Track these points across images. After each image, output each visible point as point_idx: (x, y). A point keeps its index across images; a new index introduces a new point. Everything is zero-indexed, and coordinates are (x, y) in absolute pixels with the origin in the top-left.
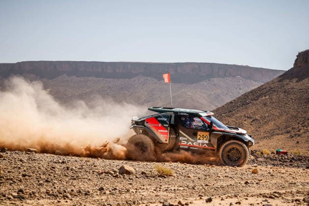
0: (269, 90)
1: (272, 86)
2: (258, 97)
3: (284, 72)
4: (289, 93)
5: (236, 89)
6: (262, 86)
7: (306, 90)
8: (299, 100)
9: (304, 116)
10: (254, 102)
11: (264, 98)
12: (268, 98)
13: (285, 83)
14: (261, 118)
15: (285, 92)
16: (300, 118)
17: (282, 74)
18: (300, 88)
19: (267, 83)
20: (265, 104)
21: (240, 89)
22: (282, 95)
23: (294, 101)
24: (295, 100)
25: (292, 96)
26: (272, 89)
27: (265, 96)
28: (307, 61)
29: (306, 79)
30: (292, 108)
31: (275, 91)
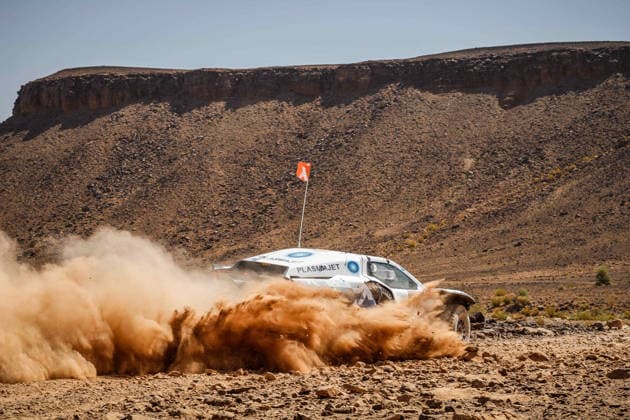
4: (6, 170)
7: (42, 160)
8: (28, 182)
9: (39, 214)
16: (32, 218)
18: (29, 157)
23: (17, 184)
24: (20, 183)
25: (13, 176)
28: (39, 103)
29: (40, 138)
30: (15, 198)
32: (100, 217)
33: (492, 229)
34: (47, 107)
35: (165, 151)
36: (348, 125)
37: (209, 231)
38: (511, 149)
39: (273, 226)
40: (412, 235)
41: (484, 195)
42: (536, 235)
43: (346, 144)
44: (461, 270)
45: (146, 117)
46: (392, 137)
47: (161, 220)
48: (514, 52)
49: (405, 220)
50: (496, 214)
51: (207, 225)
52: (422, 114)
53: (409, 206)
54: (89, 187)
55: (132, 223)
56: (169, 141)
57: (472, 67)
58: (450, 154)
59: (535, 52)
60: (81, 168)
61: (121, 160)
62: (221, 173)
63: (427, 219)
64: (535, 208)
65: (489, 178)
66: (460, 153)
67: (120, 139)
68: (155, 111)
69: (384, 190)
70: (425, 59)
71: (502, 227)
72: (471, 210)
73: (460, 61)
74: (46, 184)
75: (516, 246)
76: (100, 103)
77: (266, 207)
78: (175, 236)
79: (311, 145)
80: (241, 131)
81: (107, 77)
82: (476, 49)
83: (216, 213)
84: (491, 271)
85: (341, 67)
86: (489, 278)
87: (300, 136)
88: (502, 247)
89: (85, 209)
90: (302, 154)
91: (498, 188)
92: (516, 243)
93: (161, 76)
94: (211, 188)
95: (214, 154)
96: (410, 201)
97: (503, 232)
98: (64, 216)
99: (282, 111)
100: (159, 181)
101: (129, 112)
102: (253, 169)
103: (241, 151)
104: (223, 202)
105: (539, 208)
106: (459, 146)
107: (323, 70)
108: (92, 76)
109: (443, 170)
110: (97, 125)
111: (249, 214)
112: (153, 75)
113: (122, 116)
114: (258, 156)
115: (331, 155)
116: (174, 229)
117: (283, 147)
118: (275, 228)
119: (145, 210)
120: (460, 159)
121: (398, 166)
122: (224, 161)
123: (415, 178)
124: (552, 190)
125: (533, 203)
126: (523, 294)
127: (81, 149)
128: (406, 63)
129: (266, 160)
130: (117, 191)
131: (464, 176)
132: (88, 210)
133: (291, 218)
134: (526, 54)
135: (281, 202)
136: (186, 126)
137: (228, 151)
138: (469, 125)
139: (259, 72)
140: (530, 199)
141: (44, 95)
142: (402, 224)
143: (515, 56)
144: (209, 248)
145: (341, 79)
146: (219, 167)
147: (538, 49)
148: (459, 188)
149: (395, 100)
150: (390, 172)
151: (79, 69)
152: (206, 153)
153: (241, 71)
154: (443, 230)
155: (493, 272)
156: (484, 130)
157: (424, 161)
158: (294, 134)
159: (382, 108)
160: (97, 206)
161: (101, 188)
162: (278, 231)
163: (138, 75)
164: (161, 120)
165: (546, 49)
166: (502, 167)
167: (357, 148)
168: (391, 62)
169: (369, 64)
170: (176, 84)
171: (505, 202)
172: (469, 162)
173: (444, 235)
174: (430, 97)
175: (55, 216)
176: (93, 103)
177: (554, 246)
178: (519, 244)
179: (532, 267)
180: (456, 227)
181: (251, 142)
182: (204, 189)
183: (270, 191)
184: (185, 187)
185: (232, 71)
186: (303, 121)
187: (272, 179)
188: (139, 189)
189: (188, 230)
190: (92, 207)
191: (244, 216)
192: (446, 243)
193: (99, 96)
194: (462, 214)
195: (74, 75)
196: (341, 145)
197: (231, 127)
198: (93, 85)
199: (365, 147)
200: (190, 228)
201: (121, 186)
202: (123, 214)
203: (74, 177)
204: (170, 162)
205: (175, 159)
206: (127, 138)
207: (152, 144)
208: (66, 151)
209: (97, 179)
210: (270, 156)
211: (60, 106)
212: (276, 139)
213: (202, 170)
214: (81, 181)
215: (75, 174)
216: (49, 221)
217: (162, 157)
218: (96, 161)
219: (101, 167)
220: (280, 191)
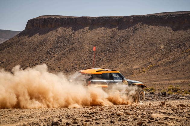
0: (11, 43)
1: (13, 41)
2: (4, 48)
4: (23, 45)
6: (6, 41)
7: (34, 43)
8: (29, 49)
9: (32, 59)
10: (2, 51)
11: (8, 49)
12: (11, 49)
13: (20, 39)
14: (6, 61)
15: (21, 45)
16: (30, 60)
17: (18, 33)
18: (30, 42)
19: (10, 40)
20: (9, 53)
22: (19, 47)
23: (26, 50)
25: (25, 47)
28: (33, 26)
29: (33, 36)
30: (25, 54)
31: (14, 44)
32: (51, 60)
33: (169, 67)
34: (36, 27)
35: (71, 41)
36: (126, 34)
37: (83, 65)
38: (175, 43)
39: (103, 64)
40: (144, 68)
41: (167, 57)
42: (182, 69)
43: (125, 40)
44: (159, 79)
45: (65, 30)
46: (139, 38)
47: (69, 61)
48: (177, 14)
49: (143, 64)
50: (170, 62)
51: (83, 63)
52: (148, 32)
53: (144, 59)
55: (60, 62)
56: (72, 38)
57: (164, 18)
58: (157, 44)
59: (184, 14)
60: (45, 45)
61: (57, 43)
62: (88, 48)
63: (149, 63)
64: (182, 61)
65: (168, 51)
66: (160, 44)
67: (57, 37)
68: (68, 29)
69: (136, 54)
70: (150, 15)
71: (172, 66)
72: (163, 61)
73: (160, 16)
74: (35, 50)
75: (176, 72)
76: (52, 26)
77: (101, 58)
78: (73, 66)
79: (115, 40)
80: (94, 36)
81: (54, 18)
82: (165, 12)
83: (86, 60)
84: (168, 80)
85: (125, 17)
86: (168, 82)
87: (111, 37)
88: (172, 72)
89: (46, 58)
90: (112, 43)
91: (171, 54)
92: (176, 71)
93: (70, 18)
94: (84, 52)
95: (85, 42)
96: (144, 58)
97: (172, 68)
98: (40, 60)
99: (106, 30)
100: (69, 50)
101: (60, 29)
103: (93, 41)
104: (87, 57)
105: (184, 61)
106: (160, 42)
107: (119, 18)
108: (49, 18)
109: (154, 49)
110: (50, 33)
111: (96, 61)
112: (67, 18)
113: (58, 30)
114: (99, 43)
115: (121, 43)
116: (73, 64)
117: (106, 41)
119: (64, 58)
120: (160, 46)
121: (141, 47)
122: (88, 44)
123: (146, 51)
124: (187, 56)
125: (182, 59)
126: (178, 87)
127: (45, 40)
128: (144, 16)
129: (101, 44)
130: (56, 52)
131: (161, 51)
133: (108, 62)
134: (180, 14)
135: (105, 57)
136: (77, 34)
137: (90, 41)
138: (163, 35)
139: (99, 18)
140: (180, 58)
141: (35, 24)
142: (142, 65)
143: (177, 15)
145: (124, 20)
146: (87, 46)
147: (184, 13)
148: (159, 54)
149: (141, 27)
150: (138, 49)
151: (46, 16)
152: (83, 42)
153: (94, 17)
154: (154, 67)
155: (169, 80)
156: (167, 37)
157: (149, 46)
158: (110, 37)
159: (136, 30)
160: (50, 57)
161: (51, 52)
162: (104, 66)
163: (63, 18)
164: (70, 32)
165: (187, 13)
166: (172, 48)
167: (129, 42)
168: (139, 16)
169: (133, 16)
170: (75, 21)
171: (173, 59)
172: (162, 46)
173: (154, 68)
174: (151, 27)
175: (37, 59)
176: (49, 26)
177: (187, 72)
178: (177, 72)
179: (181, 79)
180: (158, 66)
181: (97, 39)
182: (82, 52)
183: (102, 54)
184: (76, 52)
185: (91, 17)
186: (112, 33)
187: (103, 50)
188: (62, 52)
189: (77, 65)
190: (48, 57)
191: (94, 61)
192: (155, 71)
193: (51, 24)
194: (160, 62)
195: (44, 17)
196: (123, 41)
197: (91, 34)
198: (50, 21)
199: (131, 41)
200: (78, 64)
201: (57, 51)
202: (57, 59)
203: (43, 48)
204: (72, 44)
205: (74, 43)
206: (59, 37)
207: (67, 39)
208: (41, 40)
209: (50, 49)
210: (102, 43)
211: (40, 27)
212: (104, 38)
213: (82, 47)
214: (45, 49)
215: (44, 47)
216: (35, 61)
217: (70, 43)
218: (50, 43)
219: (51, 45)
220: (105, 54)
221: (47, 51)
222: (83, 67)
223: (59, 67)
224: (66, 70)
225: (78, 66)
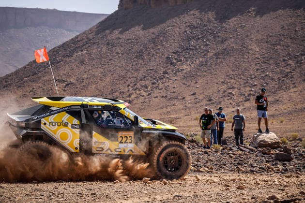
0: (86, 42)
1: (90, 37)
2: (72, 52)
3: (106, 17)
4: (113, 46)
5: (42, 41)
6: (77, 37)
7: (137, 39)
8: (128, 54)
9: (134, 75)
10: (68, 59)
11: (80, 53)
12: (87, 54)
14: (77, 81)
15: (108, 44)
16: (130, 78)
17: (102, 19)
18: (128, 38)
19: (84, 33)
20: (82, 62)
21: (47, 42)
22: (104, 49)
24: (123, 54)
25: (118, 50)
26: (90, 40)
27: (82, 51)
28: (135, 1)
30: (119, 65)
31: (94, 43)
32: (176, 78)
34: (141, 4)
35: (219, 34)
37: (248, 89)
39: (292, 86)
47: (216, 81)
51: (247, 84)
54: (168, 58)
55: (196, 83)
56: (222, 28)
60: (162, 45)
61: (189, 40)
62: (258, 49)
67: (189, 26)
74: (140, 55)
77: (288, 73)
78: (225, 92)
83: (253, 77)
89: (165, 73)
94: (250, 59)
95: (252, 37)
98: (152, 77)
100: (215, 54)
102: (279, 47)
103: (271, 34)
104: (257, 70)
111: (276, 78)
114: (283, 39)
116: (224, 87)
117: (300, 33)
118: (293, 87)
122: (259, 42)
127: (163, 33)
129: (289, 41)
130: (187, 61)
132: (167, 73)
135: (298, 70)
137: (262, 35)
144: (248, 100)
146: (256, 46)
152: (247, 36)
160: (173, 71)
161: (176, 59)
162: (295, 89)
175: (145, 77)
176: (171, 2)
181: (278, 28)
182: (245, 60)
183: (290, 62)
184: (232, 59)
187: (292, 55)
188: (201, 59)
189: (233, 88)
190: (169, 71)
191: (272, 79)
200: (235, 86)
201: (189, 58)
202: (190, 77)
203: (158, 51)
204: (222, 42)
205: (226, 40)
206: (194, 26)
207: (210, 29)
208: (153, 33)
209: (173, 53)
210: (291, 38)
211: (149, 3)
212: (296, 26)
213: (244, 47)
214: (163, 54)
215: (159, 49)
216: (141, 80)
217: (217, 38)
218: (173, 41)
219: (176, 44)
220: (297, 62)
221: (167, 58)
222: (248, 93)
223: (194, 94)
224: (210, 100)
225: (236, 90)
